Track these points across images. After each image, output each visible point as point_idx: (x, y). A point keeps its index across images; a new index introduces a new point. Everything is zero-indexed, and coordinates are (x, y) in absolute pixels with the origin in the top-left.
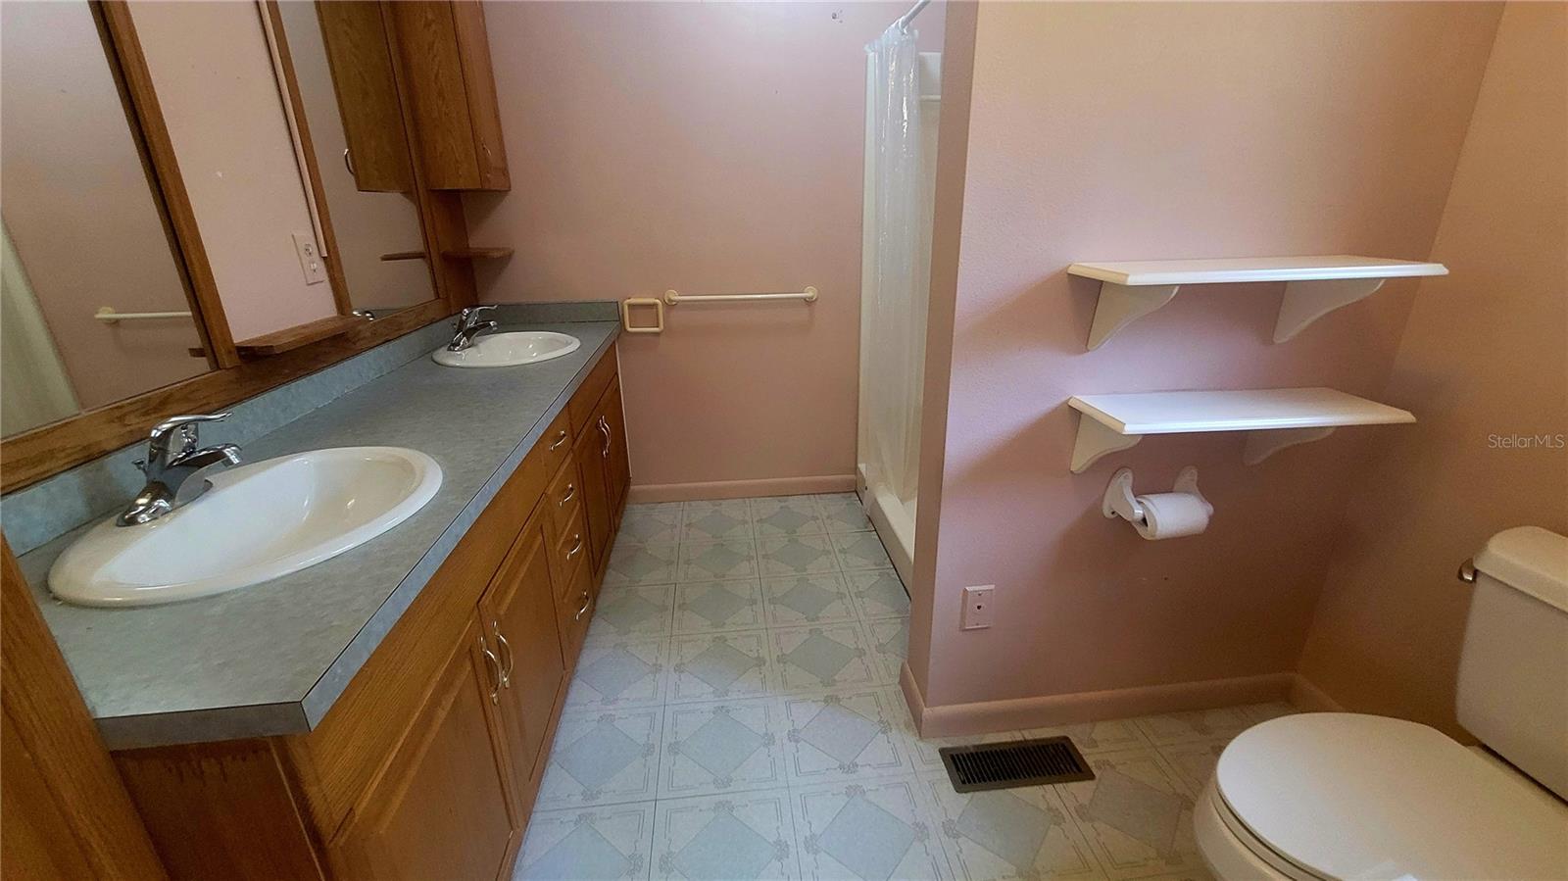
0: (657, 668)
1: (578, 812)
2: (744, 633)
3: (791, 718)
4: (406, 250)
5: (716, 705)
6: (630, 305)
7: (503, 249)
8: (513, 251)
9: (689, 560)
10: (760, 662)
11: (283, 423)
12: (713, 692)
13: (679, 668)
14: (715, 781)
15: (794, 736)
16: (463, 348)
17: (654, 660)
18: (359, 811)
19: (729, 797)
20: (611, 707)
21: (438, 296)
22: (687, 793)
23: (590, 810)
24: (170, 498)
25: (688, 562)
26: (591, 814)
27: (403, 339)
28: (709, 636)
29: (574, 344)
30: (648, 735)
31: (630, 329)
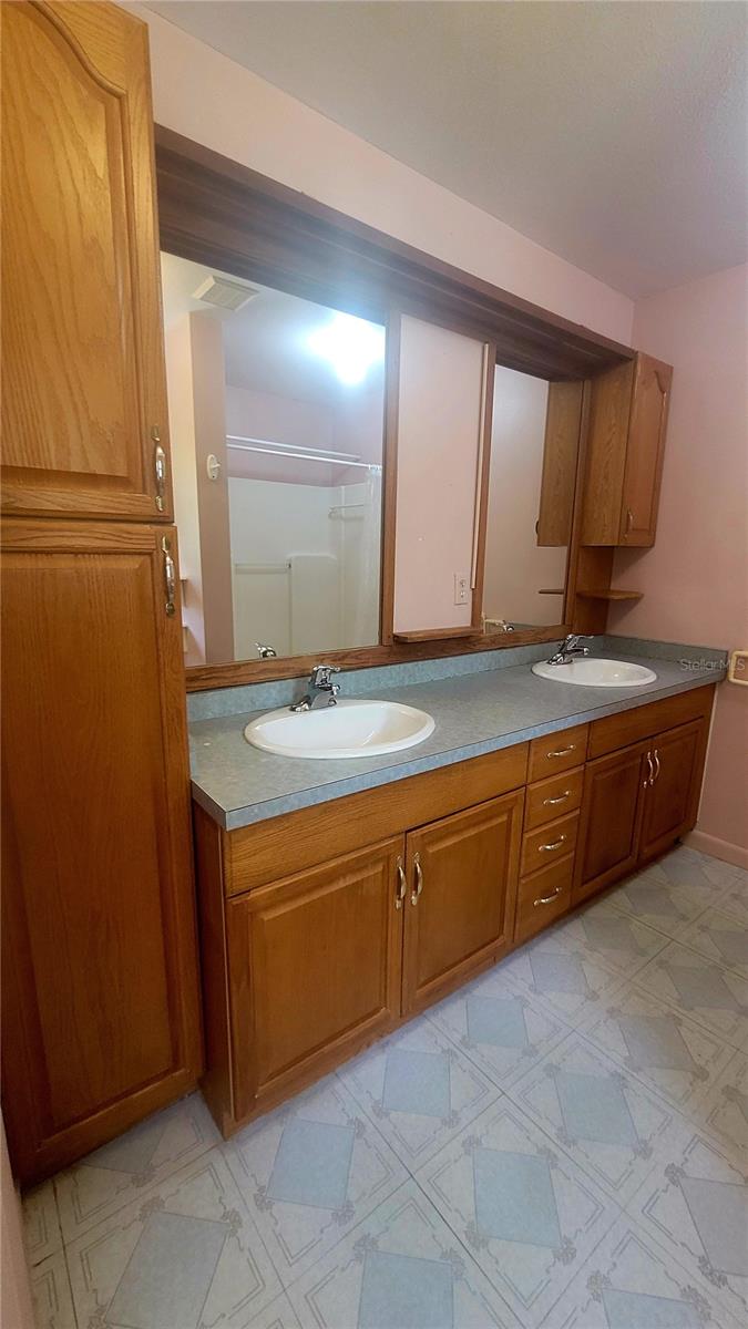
0: (593, 996)
1: (452, 1046)
2: (708, 1034)
3: (687, 1155)
4: (551, 588)
5: (620, 1071)
6: (739, 657)
7: (637, 593)
8: (643, 595)
9: (707, 927)
10: (701, 1074)
11: (406, 683)
12: (625, 1058)
13: (611, 1012)
14: (560, 1129)
15: (674, 1174)
16: (558, 664)
17: (597, 988)
18: (254, 894)
19: (560, 1155)
20: (532, 995)
21: (564, 623)
22: (531, 1114)
23: (458, 1052)
24: (310, 705)
25: (704, 929)
26: (456, 1055)
27: (517, 649)
28: (667, 1007)
29: (652, 677)
30: (541, 1041)
31: (732, 679)
